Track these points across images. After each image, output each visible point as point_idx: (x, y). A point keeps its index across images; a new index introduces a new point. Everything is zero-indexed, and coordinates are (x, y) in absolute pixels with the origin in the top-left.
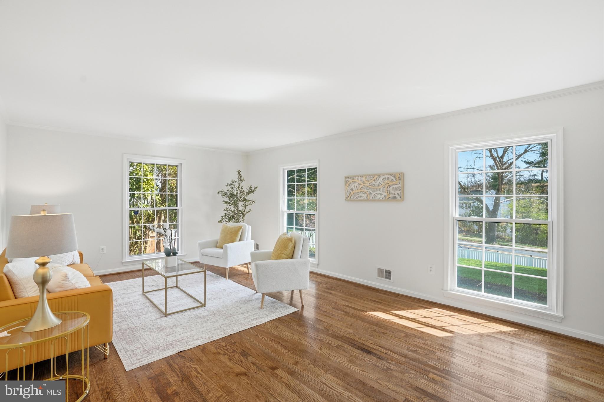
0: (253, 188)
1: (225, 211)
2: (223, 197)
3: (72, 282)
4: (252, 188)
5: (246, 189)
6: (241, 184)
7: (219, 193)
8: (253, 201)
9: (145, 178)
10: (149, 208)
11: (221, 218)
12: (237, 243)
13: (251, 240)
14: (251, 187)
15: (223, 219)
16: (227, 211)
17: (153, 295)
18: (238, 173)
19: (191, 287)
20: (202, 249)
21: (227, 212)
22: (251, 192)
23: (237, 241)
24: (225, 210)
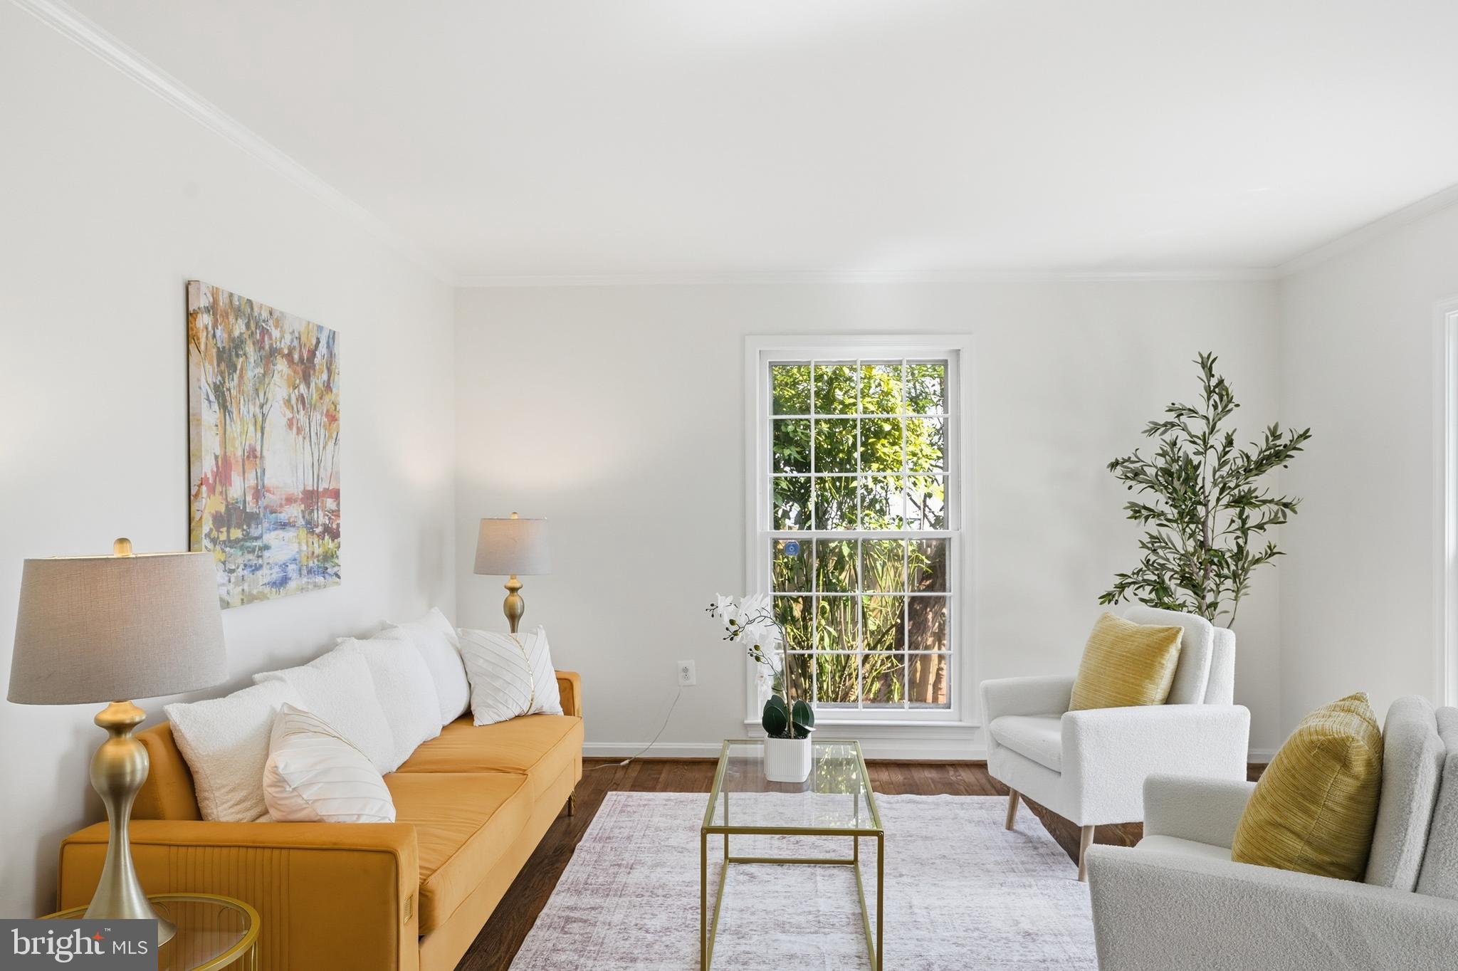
0: (1285, 440)
1: (1147, 552)
2: (1130, 488)
3: (305, 796)
4: (1279, 437)
5: (1250, 443)
6: (1224, 426)
7: (1114, 465)
8: (1286, 505)
9: (887, 420)
10: (927, 528)
11: (1118, 580)
12: (1153, 713)
13: (1235, 703)
14: (1275, 434)
15: (1122, 587)
16: (1154, 551)
17: (752, 876)
18: (1203, 367)
19: (910, 880)
20: (995, 717)
21: (1152, 558)
22: (1275, 455)
23: (1152, 702)
24: (1144, 546)
